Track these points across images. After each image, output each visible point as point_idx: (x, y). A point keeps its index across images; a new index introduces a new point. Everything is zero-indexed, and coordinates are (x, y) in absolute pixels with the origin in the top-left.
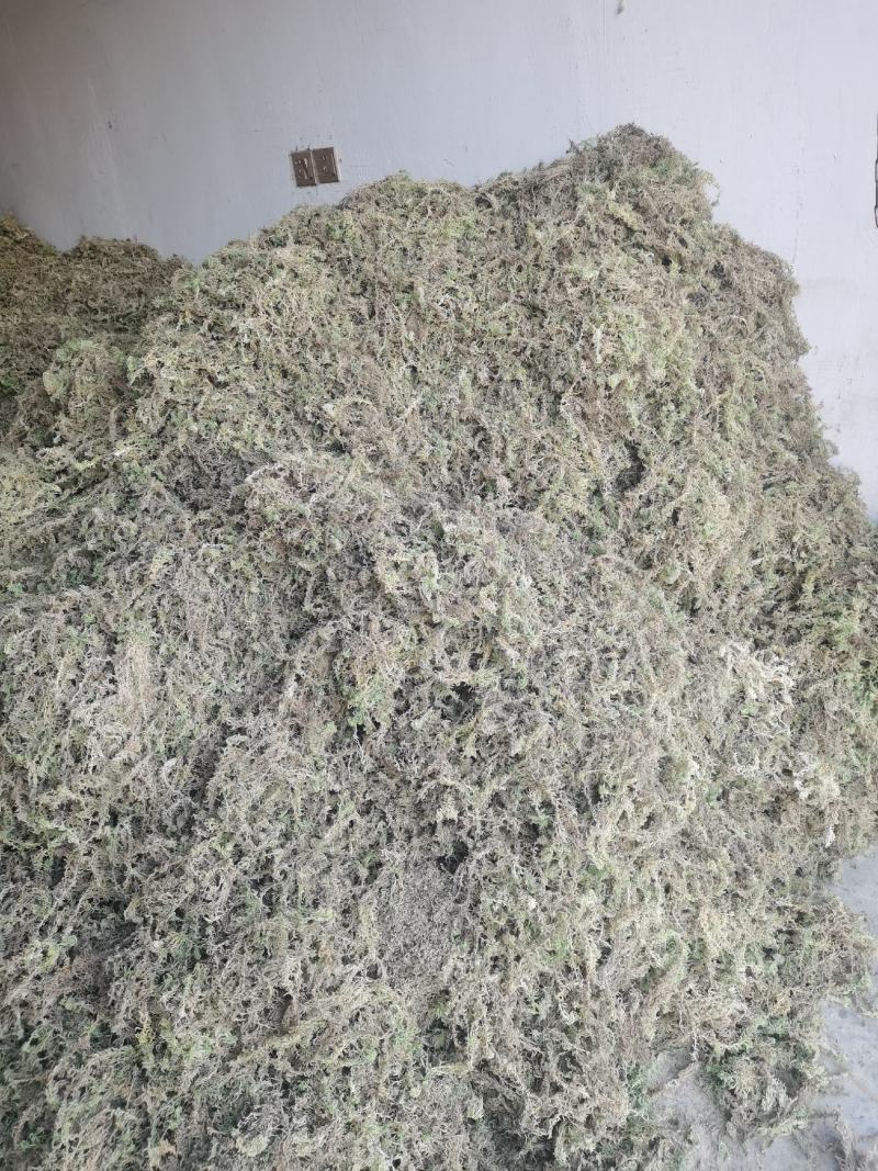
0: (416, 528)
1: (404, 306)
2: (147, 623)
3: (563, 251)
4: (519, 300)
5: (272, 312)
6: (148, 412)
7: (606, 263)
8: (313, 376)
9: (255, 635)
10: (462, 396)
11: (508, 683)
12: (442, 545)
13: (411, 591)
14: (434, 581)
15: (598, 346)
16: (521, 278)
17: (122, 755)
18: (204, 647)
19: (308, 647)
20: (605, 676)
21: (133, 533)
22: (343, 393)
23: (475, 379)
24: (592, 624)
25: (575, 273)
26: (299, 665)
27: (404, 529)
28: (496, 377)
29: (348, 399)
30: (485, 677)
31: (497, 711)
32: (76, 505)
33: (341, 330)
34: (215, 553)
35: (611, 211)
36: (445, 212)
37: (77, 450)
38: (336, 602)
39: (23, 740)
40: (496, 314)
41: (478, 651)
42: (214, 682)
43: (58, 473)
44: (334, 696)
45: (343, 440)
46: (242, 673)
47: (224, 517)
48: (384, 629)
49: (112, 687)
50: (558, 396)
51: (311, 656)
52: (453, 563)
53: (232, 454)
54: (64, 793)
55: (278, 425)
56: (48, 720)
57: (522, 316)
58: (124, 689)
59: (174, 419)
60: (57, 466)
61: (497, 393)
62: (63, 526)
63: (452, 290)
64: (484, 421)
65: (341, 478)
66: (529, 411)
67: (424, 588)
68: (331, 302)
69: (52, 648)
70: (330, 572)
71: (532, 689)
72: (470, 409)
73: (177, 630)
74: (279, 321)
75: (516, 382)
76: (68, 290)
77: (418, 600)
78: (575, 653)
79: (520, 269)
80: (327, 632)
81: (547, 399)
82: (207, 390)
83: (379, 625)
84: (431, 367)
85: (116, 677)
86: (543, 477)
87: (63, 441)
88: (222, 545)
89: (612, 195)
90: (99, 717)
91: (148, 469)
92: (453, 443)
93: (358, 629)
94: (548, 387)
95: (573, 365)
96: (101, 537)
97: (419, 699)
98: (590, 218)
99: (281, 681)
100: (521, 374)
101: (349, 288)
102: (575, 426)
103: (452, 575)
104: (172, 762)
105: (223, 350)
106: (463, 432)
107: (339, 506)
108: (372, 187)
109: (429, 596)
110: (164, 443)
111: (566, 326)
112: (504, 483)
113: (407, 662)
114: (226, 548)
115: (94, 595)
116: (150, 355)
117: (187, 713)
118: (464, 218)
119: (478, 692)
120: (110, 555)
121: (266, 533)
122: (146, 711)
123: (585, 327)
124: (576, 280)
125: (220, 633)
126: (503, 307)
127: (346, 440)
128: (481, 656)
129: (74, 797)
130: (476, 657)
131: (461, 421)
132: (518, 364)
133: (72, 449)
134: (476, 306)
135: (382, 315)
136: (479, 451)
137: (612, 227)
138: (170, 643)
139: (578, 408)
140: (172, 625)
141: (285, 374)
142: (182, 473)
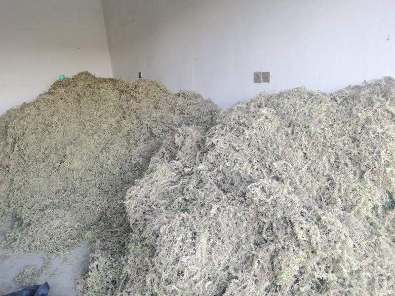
0: (309, 214)
1: (305, 132)
2: (207, 230)
3: (368, 121)
4: (349, 135)
5: (258, 130)
6: (211, 156)
7: (386, 127)
8: (269, 152)
9: (243, 242)
10: (324, 166)
11: (340, 280)
12: (319, 223)
13: (307, 239)
14: (318, 238)
15: (382, 157)
16: (351, 128)
17: (194, 278)
18: (226, 243)
19: (263, 251)
20: (381, 286)
21: (203, 196)
22: (280, 159)
23: (329, 160)
24: (375, 263)
25: (374, 129)
26: (260, 257)
27: (304, 214)
28: (338, 161)
29: (282, 162)
30: (331, 277)
31: (337, 292)
32: (182, 181)
33: (281, 138)
34: (232, 209)
35: (387, 109)
36: (321, 102)
37: (184, 163)
38: (276, 237)
39: (161, 264)
40: (340, 139)
41: (329, 265)
42: (227, 256)
43: (176, 169)
44: (271, 271)
45: (279, 176)
46: (237, 255)
47: (236, 197)
48: (294, 251)
49: (194, 251)
50: (364, 172)
51: (264, 255)
52: (324, 231)
53: (238, 174)
54: (174, 287)
55: (255, 167)
56: (171, 259)
57: (350, 141)
58: (198, 253)
59: (219, 159)
60: (176, 167)
61: (338, 167)
62: (177, 188)
63: (323, 129)
64: (333, 176)
65: (282, 192)
66: (351, 176)
67: (313, 239)
68: (278, 128)
69: (175, 233)
70: (274, 225)
71: (351, 286)
72: (327, 171)
73: (217, 235)
74: (259, 132)
75: (346, 165)
76: (176, 106)
77: (310, 243)
78: (368, 274)
79: (350, 125)
80: (272, 247)
81: (358, 172)
82: (232, 151)
83: (292, 249)
84: (313, 154)
85: (196, 248)
86: (354, 200)
87: (178, 159)
88: (235, 207)
89: (388, 103)
90: (189, 262)
91: (209, 174)
92: (320, 183)
93: (284, 248)
94: (360, 168)
95: (371, 162)
96: (191, 195)
97: (303, 279)
98: (379, 110)
99: (252, 262)
100: (348, 161)
101: (284, 124)
102: (370, 184)
103: (325, 237)
104: (209, 283)
105: (239, 139)
106: (324, 179)
107: (281, 202)
108: (292, 90)
109: (315, 243)
110: (214, 167)
111: (369, 147)
112: (339, 200)
113: (301, 264)
114: (236, 208)
115: (190, 216)
116: (214, 138)
117: (217, 266)
118: (328, 104)
119: (327, 282)
120: (194, 202)
121: (252, 206)
122: (204, 263)
123: (377, 149)
124: (374, 132)
125: (231, 238)
126: (343, 137)
127: (280, 176)
128: (329, 267)
129: (177, 289)
130: (327, 267)
131: (323, 175)
132: (348, 158)
133: (182, 162)
134: (331, 135)
135: (296, 134)
136: (330, 187)
137: (387, 114)
138: (214, 239)
139: (371, 178)
140: (216, 233)
141: (259, 149)
142: (220, 178)
